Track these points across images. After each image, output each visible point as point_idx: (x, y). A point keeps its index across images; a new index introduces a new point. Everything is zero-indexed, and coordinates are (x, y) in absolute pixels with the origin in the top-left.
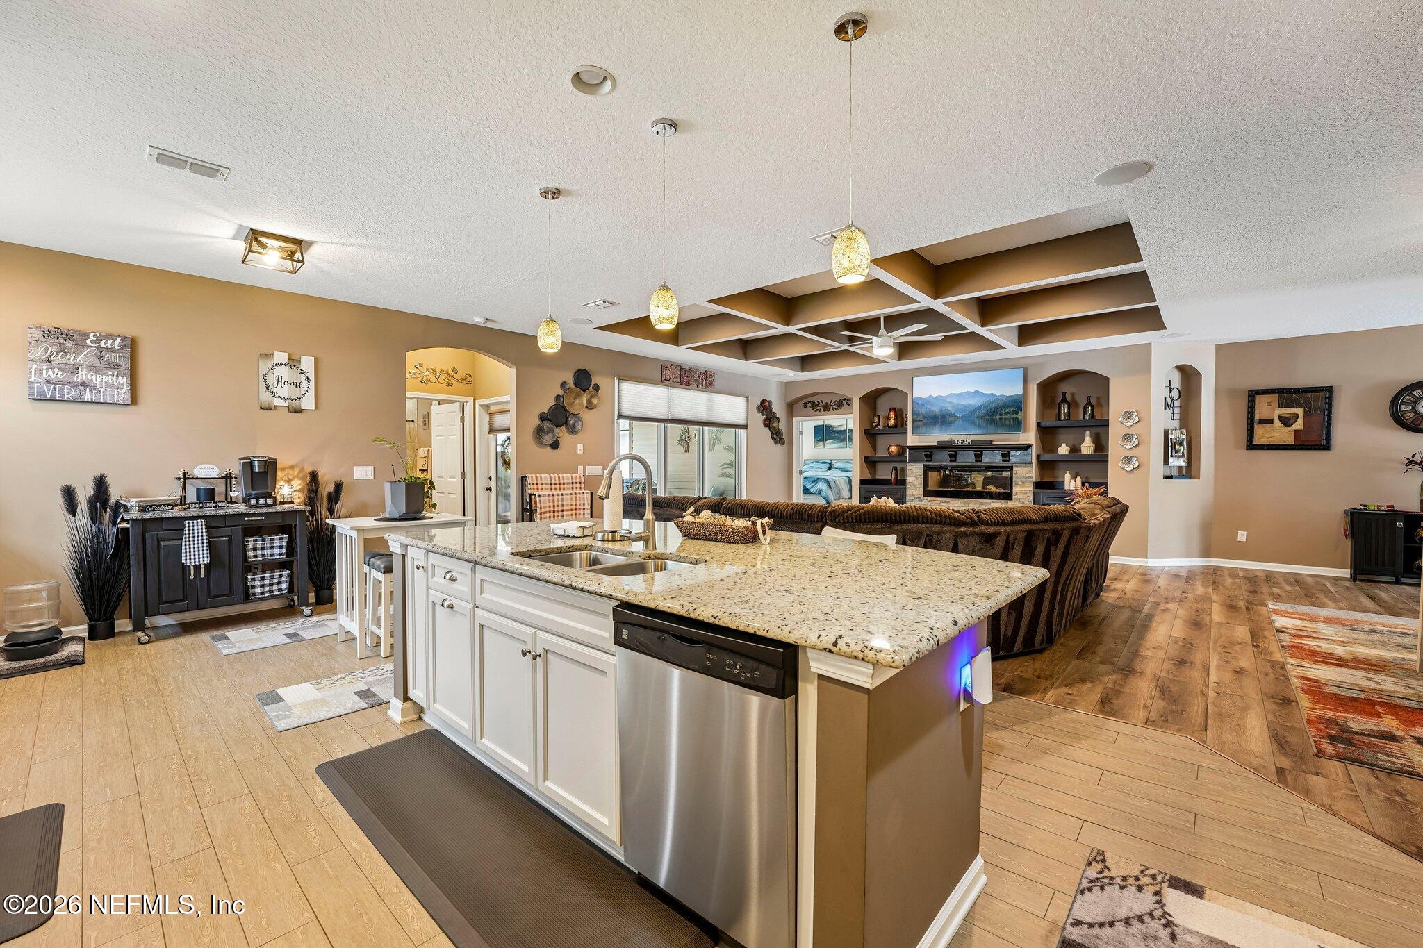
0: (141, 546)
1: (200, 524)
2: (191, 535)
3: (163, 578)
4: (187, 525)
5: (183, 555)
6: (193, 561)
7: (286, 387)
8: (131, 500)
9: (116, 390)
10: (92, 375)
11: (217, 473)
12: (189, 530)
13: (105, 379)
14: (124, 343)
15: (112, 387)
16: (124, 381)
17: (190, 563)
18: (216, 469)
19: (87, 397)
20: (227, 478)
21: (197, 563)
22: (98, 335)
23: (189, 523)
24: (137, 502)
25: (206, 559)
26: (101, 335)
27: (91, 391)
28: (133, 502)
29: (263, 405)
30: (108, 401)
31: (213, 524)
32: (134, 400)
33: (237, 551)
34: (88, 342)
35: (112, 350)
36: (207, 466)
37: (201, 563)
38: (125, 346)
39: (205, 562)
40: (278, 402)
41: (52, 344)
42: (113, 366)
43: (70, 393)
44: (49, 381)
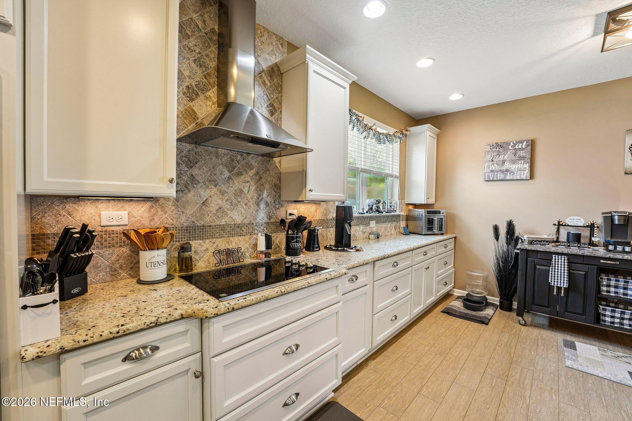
0: (525, 265)
1: (563, 259)
2: (556, 265)
3: (536, 288)
4: (554, 258)
5: (550, 277)
6: (556, 283)
8: (524, 236)
9: (522, 172)
10: (511, 165)
11: (583, 223)
12: (555, 262)
13: (517, 166)
14: (528, 144)
15: (520, 170)
16: (527, 166)
17: (554, 284)
18: (582, 220)
19: (508, 177)
20: (592, 227)
21: (559, 286)
22: (515, 142)
23: (555, 257)
24: (527, 237)
25: (565, 284)
26: (516, 142)
27: (510, 174)
28: (525, 237)
29: (626, 171)
30: (518, 179)
31: (572, 259)
32: (532, 177)
33: (592, 284)
34: (510, 147)
35: (522, 149)
36: (575, 218)
37: (562, 286)
38: (528, 145)
39: (565, 286)
41: (494, 152)
42: (522, 158)
43: (501, 176)
44: (492, 171)
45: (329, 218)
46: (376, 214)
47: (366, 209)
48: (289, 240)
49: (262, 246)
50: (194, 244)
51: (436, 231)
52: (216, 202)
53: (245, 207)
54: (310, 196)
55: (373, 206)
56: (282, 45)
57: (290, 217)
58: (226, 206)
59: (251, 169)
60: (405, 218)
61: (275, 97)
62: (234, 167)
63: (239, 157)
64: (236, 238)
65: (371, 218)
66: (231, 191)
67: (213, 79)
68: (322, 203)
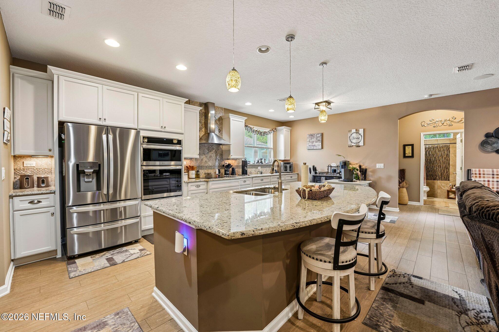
1: (324, 178)
7: (355, 140)
10: (315, 143)
11: (336, 165)
13: (317, 143)
15: (318, 145)
16: (321, 143)
22: (316, 134)
27: (315, 147)
29: (349, 146)
30: (318, 149)
31: (327, 178)
32: (322, 148)
34: (315, 136)
35: (319, 137)
36: (334, 163)
38: (321, 135)
40: (353, 144)
41: (310, 138)
42: (319, 140)
43: (312, 148)
44: (309, 146)
45: (240, 165)
46: (261, 164)
47: (256, 162)
48: (225, 171)
49: (217, 173)
50: (200, 170)
51: (288, 171)
52: (205, 159)
53: (212, 161)
54: (231, 157)
55: (259, 161)
56: (222, 110)
57: (226, 164)
58: (207, 160)
59: (214, 150)
60: (277, 166)
61: (220, 127)
62: (209, 149)
63: (210, 146)
64: (210, 170)
65: (259, 166)
66: (208, 156)
67: (204, 126)
68: (237, 160)
